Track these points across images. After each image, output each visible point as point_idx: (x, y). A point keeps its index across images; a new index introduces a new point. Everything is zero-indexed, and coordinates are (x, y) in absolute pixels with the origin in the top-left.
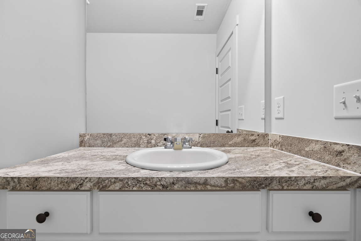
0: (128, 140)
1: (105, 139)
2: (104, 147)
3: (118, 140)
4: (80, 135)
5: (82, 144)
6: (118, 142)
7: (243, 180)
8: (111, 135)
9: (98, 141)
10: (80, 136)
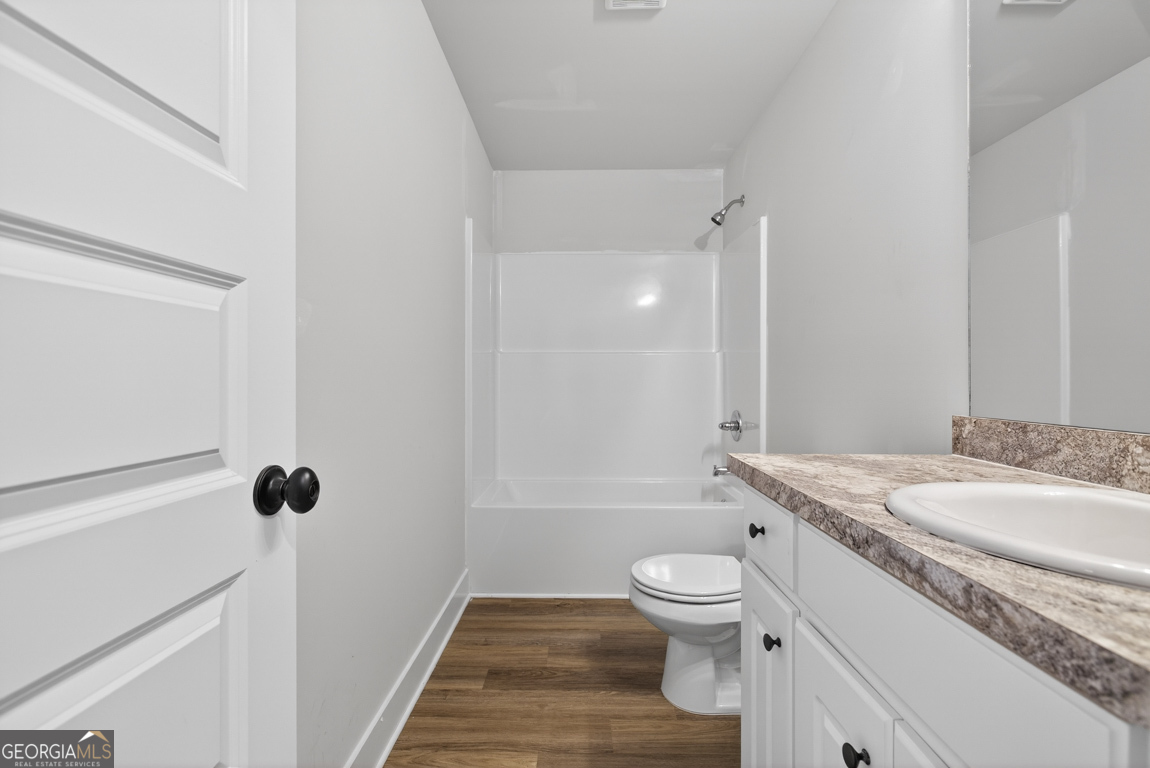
0: (1078, 452)
1: (1010, 440)
2: (1008, 464)
3: (1044, 448)
4: (954, 421)
5: (958, 445)
6: (1047, 453)
7: (1017, 615)
8: (1024, 428)
9: (992, 444)
10: (955, 423)
